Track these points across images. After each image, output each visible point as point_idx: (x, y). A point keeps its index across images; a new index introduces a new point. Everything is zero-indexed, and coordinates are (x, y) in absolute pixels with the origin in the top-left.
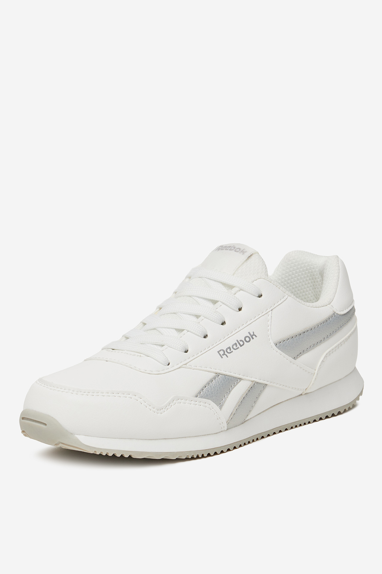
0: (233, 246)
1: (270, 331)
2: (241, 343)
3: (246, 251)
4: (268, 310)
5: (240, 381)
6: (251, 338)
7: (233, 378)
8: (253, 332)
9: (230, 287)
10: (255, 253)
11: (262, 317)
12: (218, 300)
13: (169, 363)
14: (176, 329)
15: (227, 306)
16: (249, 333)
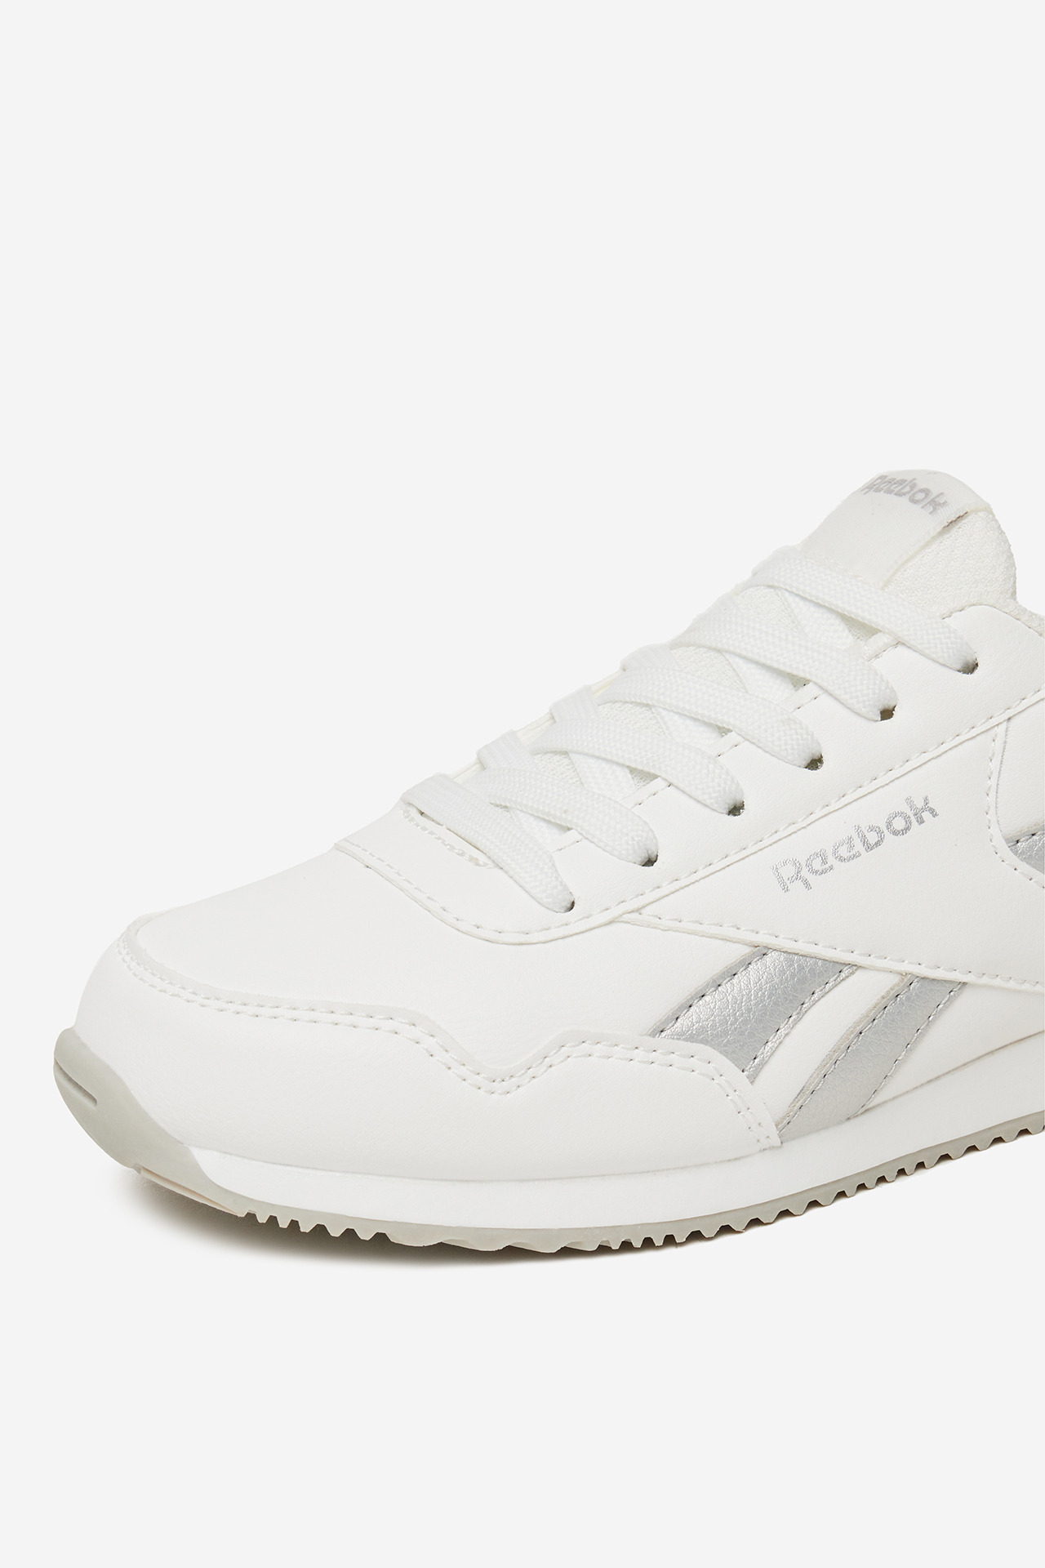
0: (911, 481)
1: (992, 793)
2: (872, 838)
3: (946, 502)
4: (994, 721)
5: (853, 973)
6: (913, 819)
7: (820, 962)
8: (926, 800)
9: (863, 629)
10: (976, 511)
11: (966, 744)
12: (808, 677)
13: (573, 904)
14: (632, 770)
15: (837, 699)
16: (909, 801)
